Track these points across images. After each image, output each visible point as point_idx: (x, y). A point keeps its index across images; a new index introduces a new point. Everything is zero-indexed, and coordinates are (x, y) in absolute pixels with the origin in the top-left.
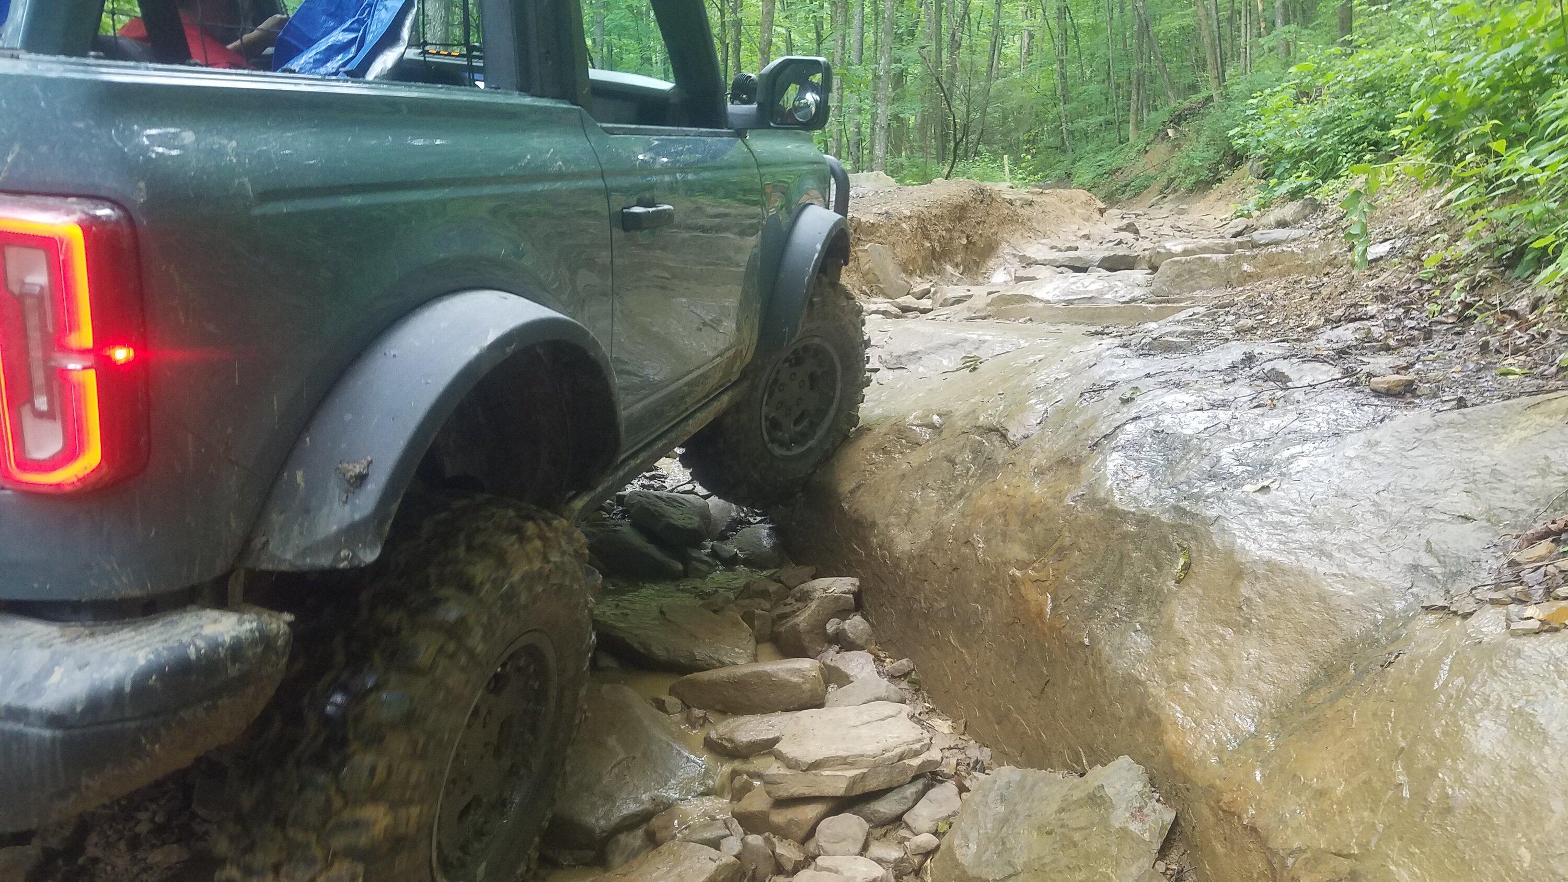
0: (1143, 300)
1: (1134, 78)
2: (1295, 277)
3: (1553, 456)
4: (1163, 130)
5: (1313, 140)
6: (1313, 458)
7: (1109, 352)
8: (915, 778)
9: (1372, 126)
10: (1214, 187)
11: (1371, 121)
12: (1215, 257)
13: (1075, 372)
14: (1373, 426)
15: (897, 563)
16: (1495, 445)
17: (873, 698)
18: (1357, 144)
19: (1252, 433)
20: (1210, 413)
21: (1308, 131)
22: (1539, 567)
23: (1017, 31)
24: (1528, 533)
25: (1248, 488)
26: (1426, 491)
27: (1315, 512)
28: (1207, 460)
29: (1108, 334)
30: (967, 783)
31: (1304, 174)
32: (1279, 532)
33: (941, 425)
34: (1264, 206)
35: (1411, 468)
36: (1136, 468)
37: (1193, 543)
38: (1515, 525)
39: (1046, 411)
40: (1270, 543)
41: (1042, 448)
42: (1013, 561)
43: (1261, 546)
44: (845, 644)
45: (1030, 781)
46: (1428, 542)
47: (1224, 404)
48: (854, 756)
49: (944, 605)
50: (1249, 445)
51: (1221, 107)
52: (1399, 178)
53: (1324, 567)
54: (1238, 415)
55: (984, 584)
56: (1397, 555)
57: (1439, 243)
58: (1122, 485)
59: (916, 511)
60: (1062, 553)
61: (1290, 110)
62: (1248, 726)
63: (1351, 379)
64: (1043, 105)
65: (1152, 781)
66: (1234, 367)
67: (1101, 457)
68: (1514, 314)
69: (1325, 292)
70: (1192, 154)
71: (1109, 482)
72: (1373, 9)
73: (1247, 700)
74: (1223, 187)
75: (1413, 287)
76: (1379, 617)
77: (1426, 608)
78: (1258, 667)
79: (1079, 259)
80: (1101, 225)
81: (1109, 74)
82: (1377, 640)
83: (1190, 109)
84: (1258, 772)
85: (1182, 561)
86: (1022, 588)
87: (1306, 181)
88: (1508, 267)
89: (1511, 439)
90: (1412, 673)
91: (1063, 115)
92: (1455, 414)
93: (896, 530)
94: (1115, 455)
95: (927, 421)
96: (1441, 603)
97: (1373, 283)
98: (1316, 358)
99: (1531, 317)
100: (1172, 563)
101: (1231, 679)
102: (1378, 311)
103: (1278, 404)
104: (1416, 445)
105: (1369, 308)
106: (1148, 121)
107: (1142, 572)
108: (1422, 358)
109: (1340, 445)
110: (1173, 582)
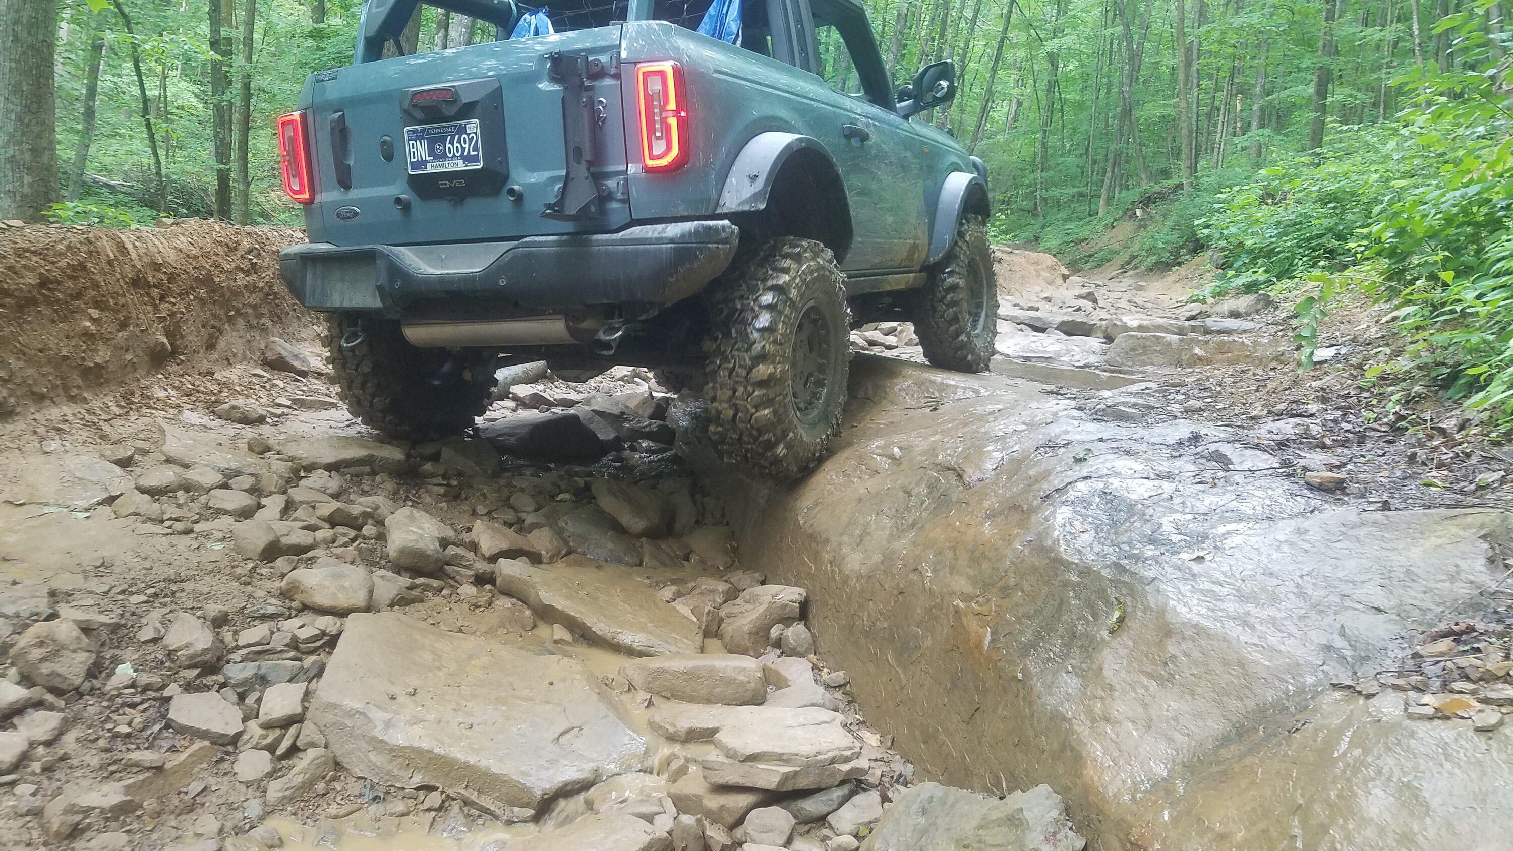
1: (1111, 156)
2: (1243, 366)
3: (1463, 565)
4: (1131, 209)
5: (1274, 240)
6: (1246, 537)
7: (1065, 413)
8: (843, 783)
9: (1330, 235)
10: (1173, 269)
11: (1330, 230)
12: (1171, 337)
13: (1031, 426)
14: (1305, 516)
15: (845, 581)
16: (1413, 548)
17: (809, 703)
18: (1314, 250)
19: (1193, 506)
20: (1155, 483)
21: (1269, 231)
22: (1439, 662)
23: (1005, 97)
24: (1433, 630)
25: (1185, 556)
26: (1345, 580)
27: (1243, 586)
28: (1149, 525)
29: (1062, 395)
30: (890, 794)
31: (1261, 270)
32: (1208, 599)
33: (901, 458)
34: (1219, 294)
35: (1334, 558)
36: (1082, 523)
37: (1129, 599)
38: (1422, 622)
39: (1002, 459)
40: (1200, 609)
41: (995, 492)
42: (958, 593)
43: (1191, 610)
44: (787, 649)
45: (951, 798)
46: (1342, 626)
47: (1169, 477)
48: (791, 754)
49: (886, 625)
50: (1190, 517)
51: (1190, 195)
52: (1350, 287)
53: (1245, 636)
54: (1180, 487)
55: (928, 611)
56: (1313, 635)
57: (1381, 356)
58: (1068, 537)
59: (869, 534)
60: (1005, 592)
61: (1254, 209)
62: (1161, 771)
63: (1288, 471)
64: (1021, 170)
65: (1067, 810)
66: (1180, 443)
67: (1051, 509)
68: (1443, 431)
69: (1271, 385)
70: (1157, 236)
71: (1056, 533)
72: (1345, 128)
73: (1163, 747)
74: (1182, 271)
75: (1352, 393)
76: (1291, 687)
77: (1334, 685)
78: (1176, 719)
79: (1039, 319)
80: (1062, 291)
81: (1087, 149)
82: (1287, 708)
83: (1159, 193)
84: (1166, 812)
85: (1117, 614)
86: (964, 619)
87: (1261, 277)
88: (1442, 387)
89: (1427, 545)
90: (1315, 741)
91: (1039, 181)
92: (1379, 516)
93: (848, 549)
94: (1064, 509)
95: (888, 452)
96: (1348, 682)
97: (1316, 384)
98: (1257, 447)
99: (1457, 436)
100: (1108, 615)
101: (1150, 728)
102: (1318, 411)
103: (1218, 484)
104: (1341, 537)
105: (1309, 407)
106: (1119, 198)
107: (1078, 619)
108: (1354, 460)
109: (1272, 529)
110: (1107, 632)
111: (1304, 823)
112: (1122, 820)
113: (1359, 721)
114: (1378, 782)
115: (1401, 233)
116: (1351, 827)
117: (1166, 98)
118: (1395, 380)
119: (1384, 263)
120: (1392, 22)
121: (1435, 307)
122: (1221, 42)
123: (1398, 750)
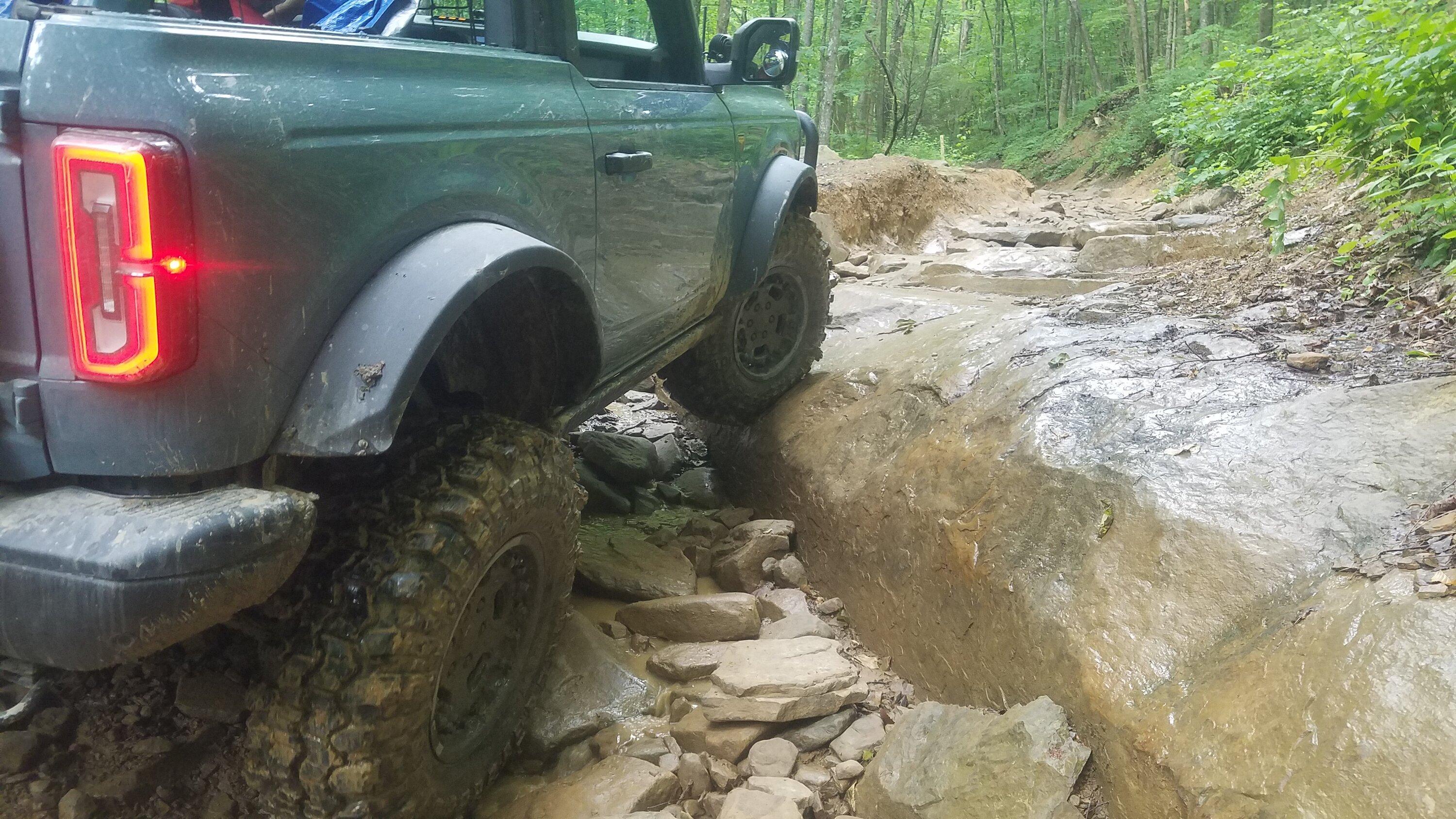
0: (1068, 275)
1: (1065, 68)
2: (1213, 258)
4: (1089, 118)
5: (1232, 132)
6: (1232, 426)
7: (1038, 321)
8: (842, 709)
9: (1288, 122)
10: (1137, 173)
11: (1288, 117)
12: (1139, 238)
13: (1006, 337)
14: (1289, 399)
15: (831, 509)
16: (1406, 421)
17: (804, 632)
18: (1273, 138)
20: (1134, 381)
21: (1228, 124)
22: (1448, 536)
23: (957, 20)
24: (1436, 503)
25: (1170, 451)
26: (1338, 461)
27: (1232, 477)
28: (1131, 423)
29: (1035, 305)
30: (891, 716)
31: (1223, 164)
32: (1198, 493)
33: (877, 383)
34: (1183, 192)
35: (1325, 439)
36: (1063, 429)
37: (1116, 501)
38: (1423, 496)
39: (978, 373)
40: (1189, 503)
41: (973, 407)
42: (942, 512)
43: (1181, 506)
44: (780, 581)
45: (952, 716)
46: (1339, 508)
47: (1147, 373)
48: (787, 685)
49: (874, 549)
50: (1171, 412)
51: (1146, 98)
53: (1240, 527)
54: (1161, 384)
55: (914, 531)
56: (1309, 520)
57: (1352, 232)
58: (1050, 444)
59: (851, 461)
60: (990, 505)
61: (1211, 104)
62: (1163, 673)
63: (1269, 355)
64: (979, 90)
65: (1070, 721)
66: (1157, 339)
67: (1030, 417)
68: (1423, 301)
69: (1243, 273)
70: (1116, 141)
71: (1037, 441)
72: (1294, 12)
73: (1163, 649)
74: (1145, 173)
75: (1327, 272)
76: (1291, 576)
77: (1336, 570)
78: (1175, 618)
79: (1008, 234)
80: (1029, 204)
81: (1041, 64)
82: (1289, 598)
83: (1116, 99)
84: (1171, 716)
85: (1105, 517)
86: (952, 534)
87: (1224, 170)
88: (1417, 257)
89: (1421, 416)
90: (1322, 630)
91: (996, 100)
92: (1368, 391)
93: (832, 477)
94: (1043, 416)
95: (864, 378)
96: (1351, 565)
97: (1289, 267)
98: (1235, 334)
99: (1439, 304)
100: (1096, 519)
101: (1147, 629)
102: (1294, 293)
103: (1199, 375)
104: (1330, 417)
105: (1284, 290)
106: (1077, 109)
107: (1066, 526)
108: (1335, 338)
109: (1257, 415)
110: (1096, 536)
113: (1367, 606)
117: (1113, 4)
118: (1370, 254)
123: (1412, 632)
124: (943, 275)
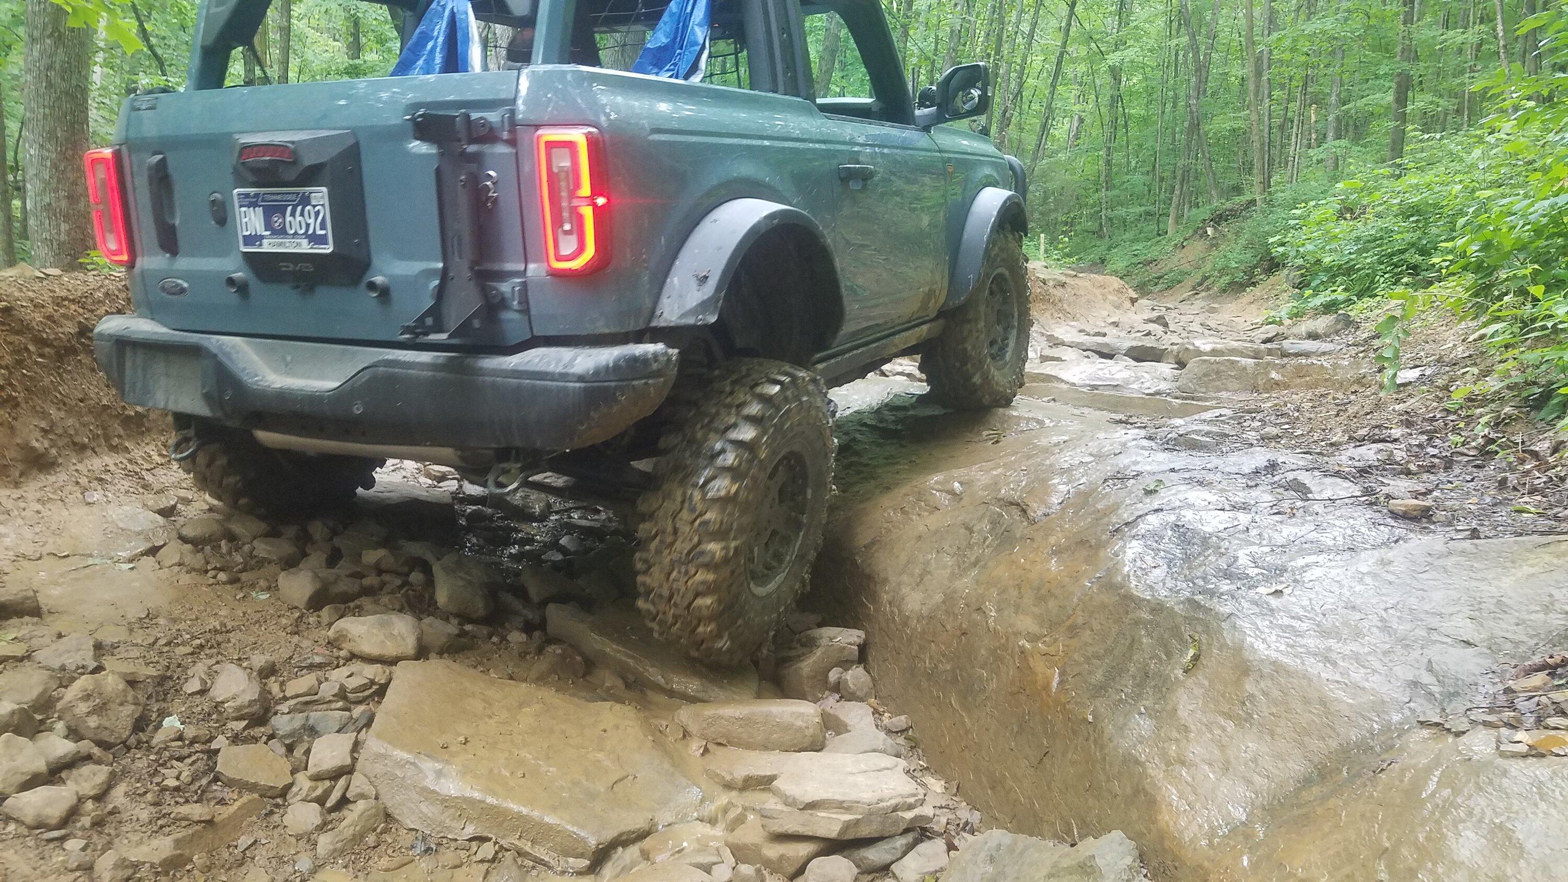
0: (1168, 394)
1: (1179, 174)
2: (1322, 390)
3: (1557, 594)
4: (1201, 228)
5: (1353, 256)
6: (1327, 569)
7: (1134, 443)
8: (906, 831)
9: (1413, 250)
10: (1248, 290)
11: (1413, 245)
12: (1246, 362)
13: (1099, 457)
14: (1389, 547)
15: (905, 622)
16: (1503, 577)
17: (870, 749)
18: (1396, 266)
19: (1270, 538)
20: (1231, 514)
21: (1348, 247)
22: (1534, 696)
23: (1067, 114)
24: (1526, 664)
25: (1263, 590)
26: (1432, 613)
27: (1324, 621)
28: (1224, 558)
29: (1131, 424)
30: (956, 842)
31: (1340, 289)
32: (1287, 635)
33: (961, 493)
34: (1296, 315)
35: (1420, 590)
36: (1153, 558)
37: (1204, 636)
38: (1515, 655)
39: (1069, 492)
40: (1278, 645)
41: (1061, 527)
42: (1023, 633)
43: (1270, 647)
44: (846, 693)
45: (1020, 846)
46: (1430, 661)
47: (1245, 508)
48: (851, 801)
49: (949, 668)
51: (1263, 212)
52: (1435, 305)
53: (1327, 673)
54: (1258, 520)
55: (993, 652)
56: (1398, 670)
57: (1468, 376)
58: (1139, 573)
59: (929, 573)
60: (1073, 631)
61: (1332, 225)
62: (1240, 815)
63: (1371, 498)
64: (1085, 189)
65: (1142, 857)
66: (1257, 472)
67: (1121, 543)
68: (1535, 455)
69: (1351, 410)
70: (1230, 255)
71: (1126, 569)
72: (1426, 136)
73: (1241, 790)
74: (1257, 291)
75: (1438, 416)
76: (1375, 726)
77: (1421, 723)
78: (1255, 761)
79: (1107, 345)
80: (1131, 315)
81: (1154, 166)
82: (1372, 748)
83: (1231, 210)
84: (1245, 858)
85: (1191, 652)
86: (1031, 659)
87: (1341, 296)
88: (1533, 408)
89: (1520, 574)
90: (1402, 781)
91: (1103, 201)
92: (1467, 544)
93: (908, 589)
94: (1134, 543)
95: (948, 487)
96: (1437, 719)
97: (1400, 407)
98: (1337, 474)
99: (1551, 460)
100: (1182, 653)
101: (1227, 769)
102: (1403, 435)
103: (1297, 514)
104: (1427, 568)
105: (1393, 431)
106: (1189, 217)
107: (1151, 658)
108: (1441, 486)
109: (1353, 560)
110: (1181, 671)
111: (1390, 869)
112: (1200, 866)
113: (1448, 760)
114: (1469, 824)
115: (1487, 246)
116: (1440, 870)
117: (1235, 110)
118: (1484, 401)
119: (1470, 278)
120: (1474, 23)
121: (1525, 324)
122: (1293, 50)
123: (1490, 789)
124: (1035, 384)
